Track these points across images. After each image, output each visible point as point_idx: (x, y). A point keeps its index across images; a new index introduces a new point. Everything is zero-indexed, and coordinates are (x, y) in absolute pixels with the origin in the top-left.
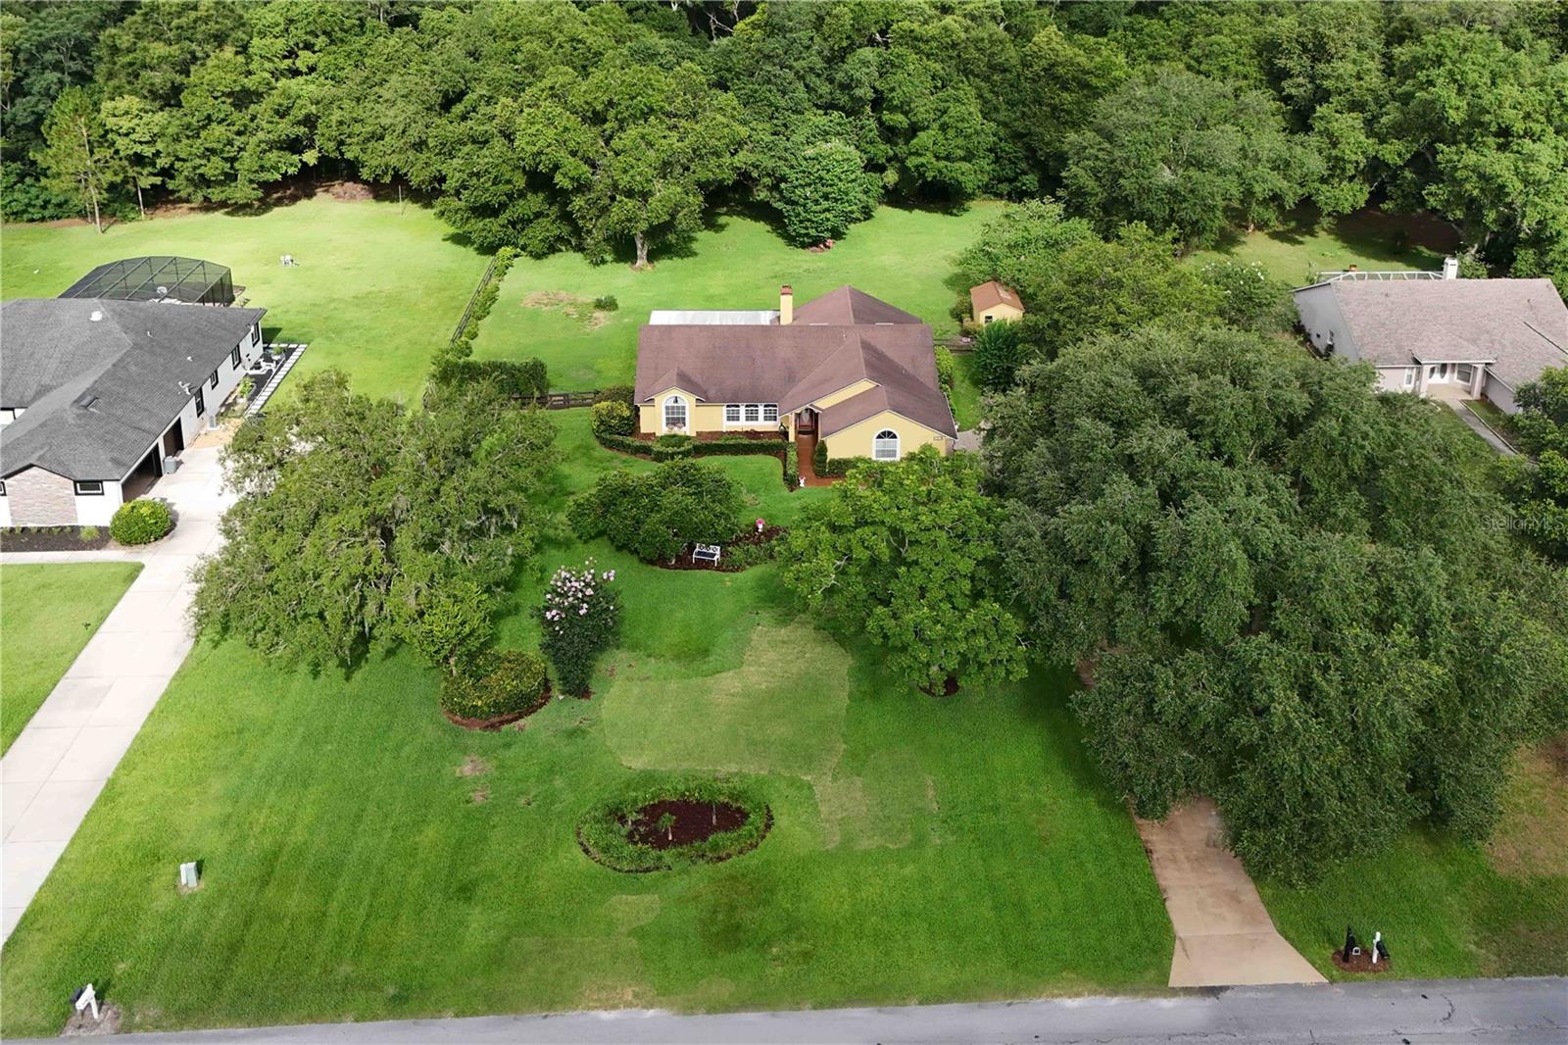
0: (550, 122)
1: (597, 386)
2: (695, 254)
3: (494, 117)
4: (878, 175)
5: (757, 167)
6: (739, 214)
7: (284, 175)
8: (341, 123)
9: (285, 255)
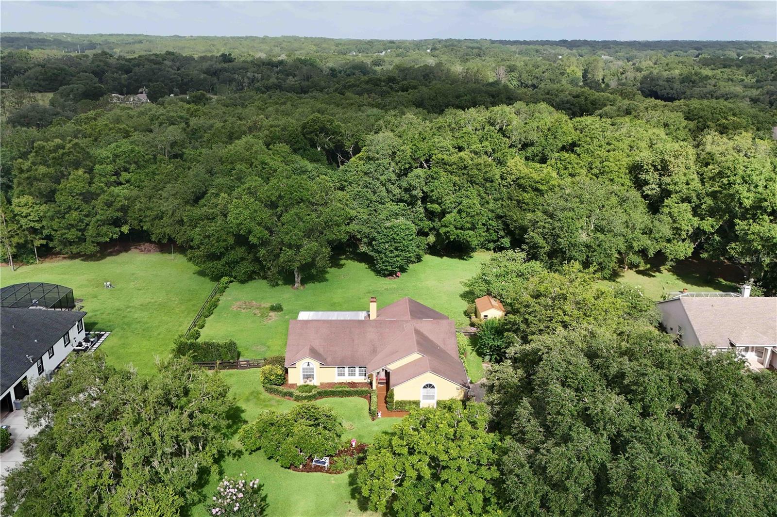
0: (247, 207)
1: (266, 356)
2: (327, 280)
3: (218, 205)
4: (424, 238)
5: (360, 232)
6: (352, 259)
7: (111, 239)
8: (140, 210)
9: (106, 282)
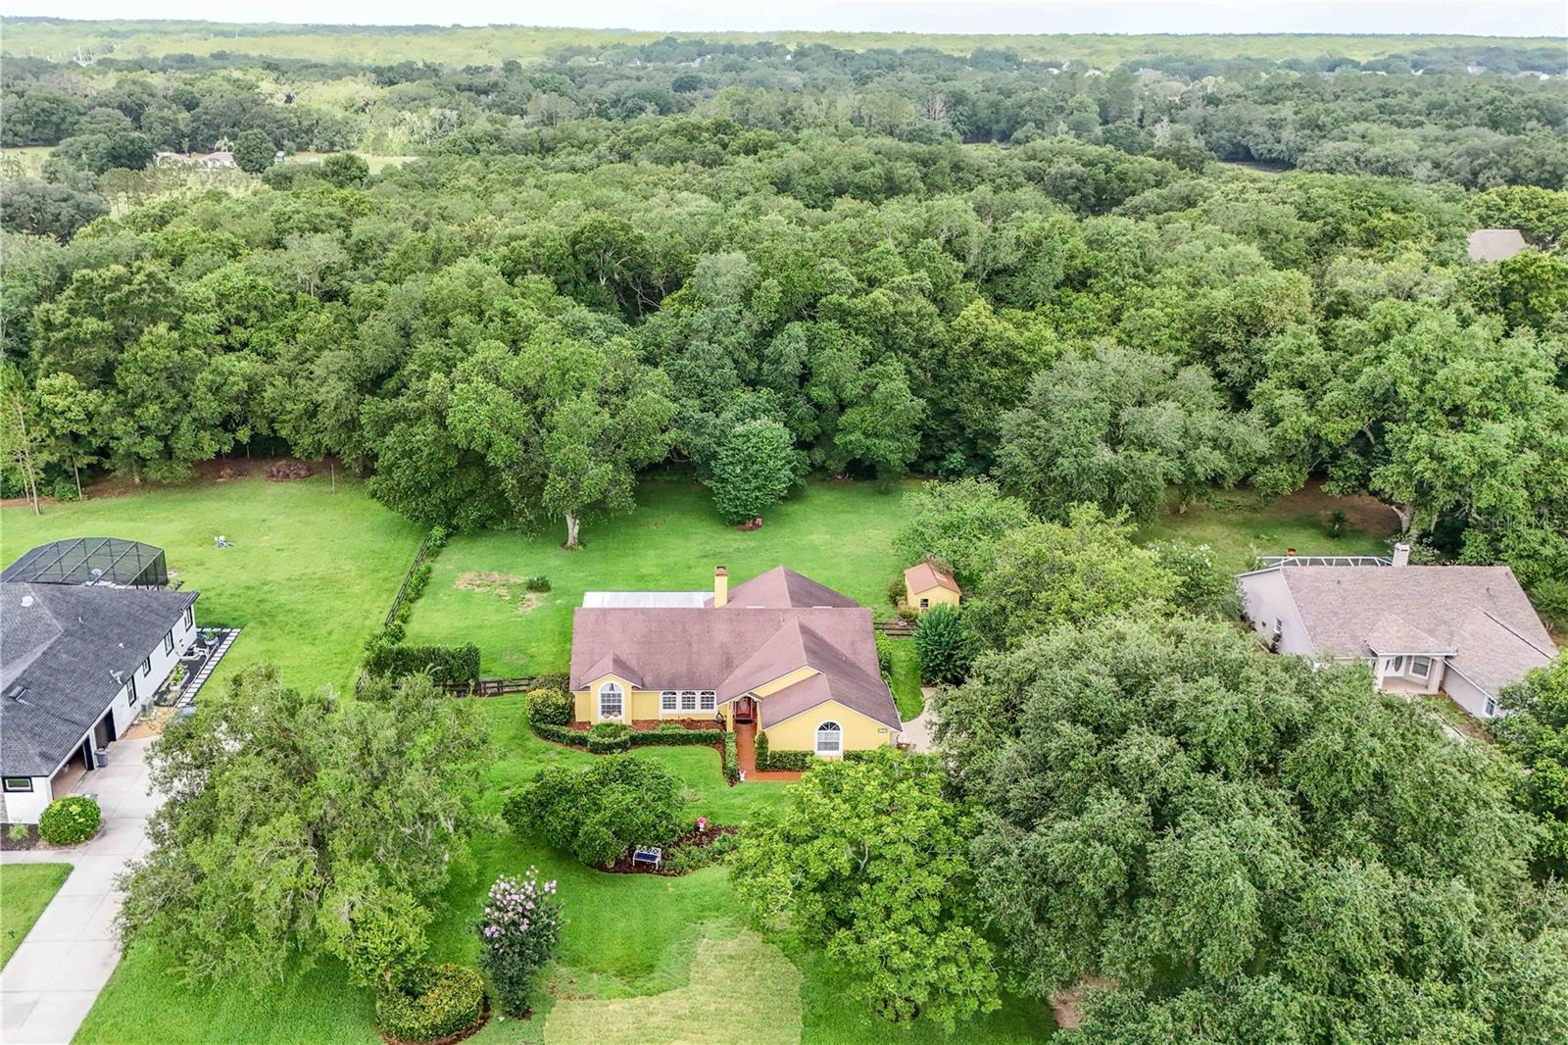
0: (482, 400)
1: (531, 672)
3: (426, 393)
4: (805, 453)
5: (687, 444)
7: (218, 454)
8: (273, 400)
9: (218, 534)
